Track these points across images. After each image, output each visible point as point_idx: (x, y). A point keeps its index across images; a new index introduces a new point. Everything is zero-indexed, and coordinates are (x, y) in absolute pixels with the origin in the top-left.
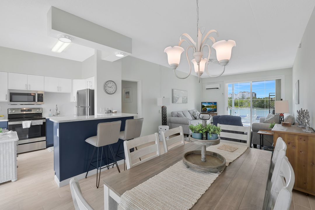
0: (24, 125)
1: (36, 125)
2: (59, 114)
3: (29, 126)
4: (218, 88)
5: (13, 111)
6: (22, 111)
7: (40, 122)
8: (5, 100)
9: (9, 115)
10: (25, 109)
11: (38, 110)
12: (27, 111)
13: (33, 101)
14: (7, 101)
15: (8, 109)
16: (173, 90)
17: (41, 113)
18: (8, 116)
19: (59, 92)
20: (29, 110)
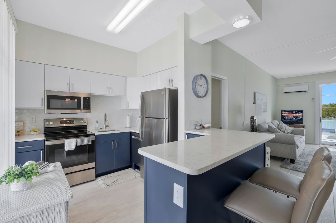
0: (67, 146)
1: (83, 144)
2: (108, 127)
3: (73, 147)
4: (306, 91)
5: (50, 123)
6: (62, 122)
7: (87, 141)
8: (41, 106)
9: (46, 129)
10: (65, 119)
11: (82, 121)
12: (68, 123)
13: (77, 108)
14: (43, 108)
15: (44, 120)
16: (255, 93)
17: (86, 126)
18: (44, 130)
19: (110, 95)
20: (71, 121)
